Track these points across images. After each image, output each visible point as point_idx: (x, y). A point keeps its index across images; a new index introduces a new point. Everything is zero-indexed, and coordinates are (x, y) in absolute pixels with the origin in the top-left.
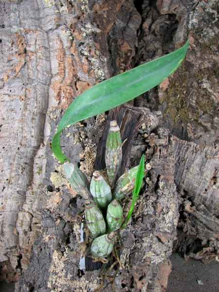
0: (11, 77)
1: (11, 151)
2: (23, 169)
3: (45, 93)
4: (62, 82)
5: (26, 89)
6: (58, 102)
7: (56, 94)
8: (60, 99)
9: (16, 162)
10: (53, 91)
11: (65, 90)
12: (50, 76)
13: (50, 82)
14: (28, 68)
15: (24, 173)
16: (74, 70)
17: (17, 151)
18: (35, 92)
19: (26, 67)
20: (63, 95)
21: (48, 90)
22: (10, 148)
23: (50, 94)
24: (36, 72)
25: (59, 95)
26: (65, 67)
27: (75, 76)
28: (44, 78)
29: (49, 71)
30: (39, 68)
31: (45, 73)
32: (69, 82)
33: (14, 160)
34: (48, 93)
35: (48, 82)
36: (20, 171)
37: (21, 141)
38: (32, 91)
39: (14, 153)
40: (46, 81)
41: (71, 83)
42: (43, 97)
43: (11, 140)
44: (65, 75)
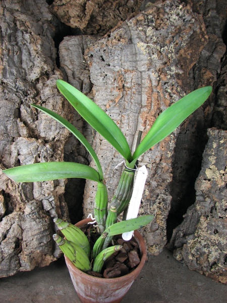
0: (112, 106)
1: (107, 160)
2: (114, 174)
3: (135, 119)
4: (148, 113)
5: (122, 116)
6: (144, 128)
7: (143, 122)
8: (145, 126)
9: (110, 168)
10: (141, 119)
11: (150, 119)
12: (140, 106)
13: (140, 110)
14: (125, 101)
15: (115, 176)
16: (158, 104)
17: (111, 160)
18: (128, 119)
19: (123, 99)
20: (148, 122)
21: (138, 117)
22: (107, 158)
23: (139, 120)
24: (130, 103)
25: (145, 122)
26: (151, 101)
27: (159, 108)
28: (136, 109)
29: (140, 102)
30: (132, 101)
31: (137, 105)
32: (153, 113)
33: (109, 166)
34: (138, 119)
35: (139, 111)
36: (112, 175)
37: (115, 153)
38: (126, 117)
39: (109, 161)
40: (137, 110)
41: (155, 114)
42: (133, 122)
43: (108, 152)
44: (151, 108)
